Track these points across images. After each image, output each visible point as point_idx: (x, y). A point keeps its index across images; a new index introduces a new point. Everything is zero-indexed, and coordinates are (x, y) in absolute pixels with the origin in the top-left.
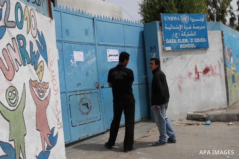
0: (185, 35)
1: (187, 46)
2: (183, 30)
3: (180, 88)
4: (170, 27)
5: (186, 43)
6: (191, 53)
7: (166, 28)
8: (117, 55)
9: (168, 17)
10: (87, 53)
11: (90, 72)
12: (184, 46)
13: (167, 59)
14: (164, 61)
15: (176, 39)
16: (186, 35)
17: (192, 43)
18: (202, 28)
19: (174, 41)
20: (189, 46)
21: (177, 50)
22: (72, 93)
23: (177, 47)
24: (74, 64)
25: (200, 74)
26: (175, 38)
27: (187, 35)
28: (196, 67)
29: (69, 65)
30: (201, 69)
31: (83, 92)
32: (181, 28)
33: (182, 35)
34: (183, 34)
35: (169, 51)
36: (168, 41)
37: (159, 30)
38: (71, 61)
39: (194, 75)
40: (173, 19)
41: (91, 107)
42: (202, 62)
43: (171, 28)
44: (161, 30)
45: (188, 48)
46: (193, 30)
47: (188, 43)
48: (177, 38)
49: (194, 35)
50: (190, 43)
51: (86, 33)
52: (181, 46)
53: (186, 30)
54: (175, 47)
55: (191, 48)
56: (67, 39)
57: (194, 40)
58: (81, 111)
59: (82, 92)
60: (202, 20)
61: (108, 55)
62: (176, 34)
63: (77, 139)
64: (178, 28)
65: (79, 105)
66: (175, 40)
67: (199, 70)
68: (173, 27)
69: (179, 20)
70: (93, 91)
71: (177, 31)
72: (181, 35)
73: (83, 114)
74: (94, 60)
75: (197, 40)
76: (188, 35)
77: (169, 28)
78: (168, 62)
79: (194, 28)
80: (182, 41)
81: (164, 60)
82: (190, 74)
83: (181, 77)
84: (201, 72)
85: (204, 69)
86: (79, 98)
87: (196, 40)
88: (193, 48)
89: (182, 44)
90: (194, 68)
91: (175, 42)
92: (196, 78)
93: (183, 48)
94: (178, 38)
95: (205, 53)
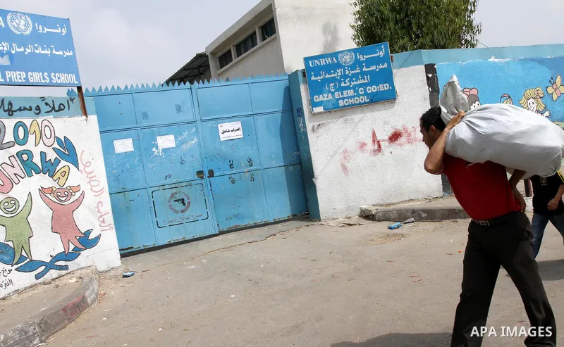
0: (348, 84)
1: (352, 101)
2: (345, 76)
3: (344, 168)
4: (320, 76)
5: (351, 97)
6: (362, 112)
7: (313, 78)
8: (238, 130)
9: (316, 61)
10: (181, 134)
11: (188, 159)
12: (346, 102)
13: (319, 125)
14: (313, 130)
15: (333, 93)
16: (351, 84)
17: (363, 95)
18: (381, 67)
19: (327, 97)
20: (357, 100)
21: (334, 109)
22: (157, 188)
23: (334, 105)
24: (159, 152)
25: (381, 143)
26: (330, 91)
27: (353, 84)
28: (374, 132)
29: (150, 155)
30: (383, 135)
31: (175, 186)
32: (339, 74)
33: (343, 84)
34: (345, 83)
35: (320, 113)
36: (317, 99)
37: (303, 83)
38: (154, 149)
39: (371, 146)
40: (326, 62)
41: (189, 203)
42: (386, 123)
43: (322, 78)
44: (305, 82)
45: (355, 104)
46: (363, 74)
47: (354, 97)
48: (333, 91)
49: (366, 81)
50: (359, 95)
51: (179, 109)
52: (341, 103)
53: (350, 75)
54: (330, 106)
55: (360, 104)
56: (144, 124)
57: (365, 90)
58: (172, 209)
59: (173, 186)
60: (381, 54)
61: (221, 132)
62: (332, 85)
63: (166, 242)
64: (336, 75)
65: (169, 201)
66: (330, 94)
67: (379, 137)
68: (325, 75)
69: (336, 62)
70: (193, 183)
71: (333, 80)
72: (340, 85)
73: (176, 212)
74: (193, 142)
75: (373, 89)
76: (355, 83)
77: (319, 78)
78: (321, 130)
79: (365, 69)
80: (342, 94)
81: (313, 127)
82: (363, 145)
83: (345, 152)
84: (384, 140)
85: (389, 134)
86: (168, 193)
87: (369, 90)
88: (365, 103)
89: (343, 99)
90: (371, 135)
91: (330, 97)
92: (375, 151)
93: (345, 106)
94: (335, 91)
95: (390, 108)
